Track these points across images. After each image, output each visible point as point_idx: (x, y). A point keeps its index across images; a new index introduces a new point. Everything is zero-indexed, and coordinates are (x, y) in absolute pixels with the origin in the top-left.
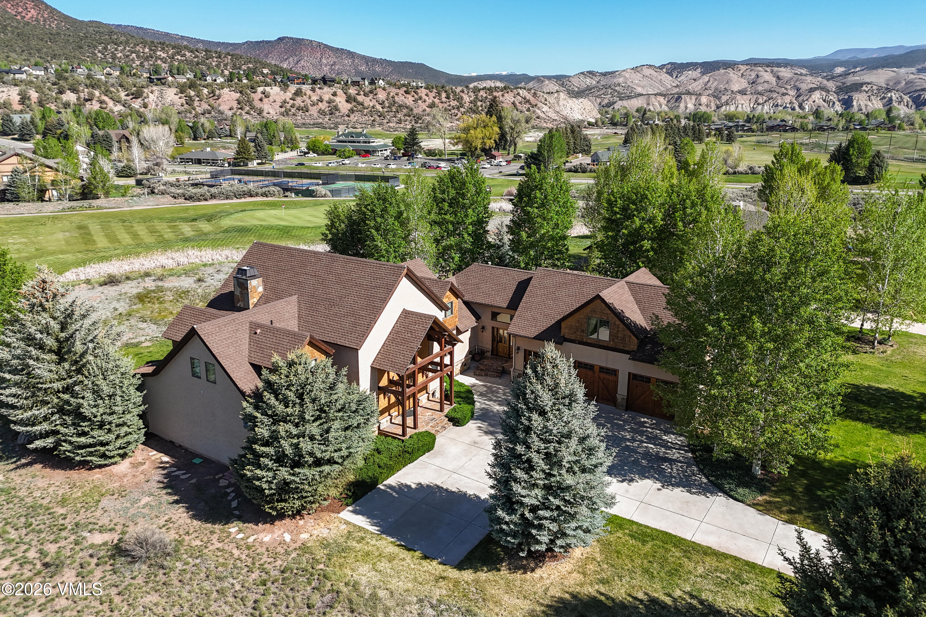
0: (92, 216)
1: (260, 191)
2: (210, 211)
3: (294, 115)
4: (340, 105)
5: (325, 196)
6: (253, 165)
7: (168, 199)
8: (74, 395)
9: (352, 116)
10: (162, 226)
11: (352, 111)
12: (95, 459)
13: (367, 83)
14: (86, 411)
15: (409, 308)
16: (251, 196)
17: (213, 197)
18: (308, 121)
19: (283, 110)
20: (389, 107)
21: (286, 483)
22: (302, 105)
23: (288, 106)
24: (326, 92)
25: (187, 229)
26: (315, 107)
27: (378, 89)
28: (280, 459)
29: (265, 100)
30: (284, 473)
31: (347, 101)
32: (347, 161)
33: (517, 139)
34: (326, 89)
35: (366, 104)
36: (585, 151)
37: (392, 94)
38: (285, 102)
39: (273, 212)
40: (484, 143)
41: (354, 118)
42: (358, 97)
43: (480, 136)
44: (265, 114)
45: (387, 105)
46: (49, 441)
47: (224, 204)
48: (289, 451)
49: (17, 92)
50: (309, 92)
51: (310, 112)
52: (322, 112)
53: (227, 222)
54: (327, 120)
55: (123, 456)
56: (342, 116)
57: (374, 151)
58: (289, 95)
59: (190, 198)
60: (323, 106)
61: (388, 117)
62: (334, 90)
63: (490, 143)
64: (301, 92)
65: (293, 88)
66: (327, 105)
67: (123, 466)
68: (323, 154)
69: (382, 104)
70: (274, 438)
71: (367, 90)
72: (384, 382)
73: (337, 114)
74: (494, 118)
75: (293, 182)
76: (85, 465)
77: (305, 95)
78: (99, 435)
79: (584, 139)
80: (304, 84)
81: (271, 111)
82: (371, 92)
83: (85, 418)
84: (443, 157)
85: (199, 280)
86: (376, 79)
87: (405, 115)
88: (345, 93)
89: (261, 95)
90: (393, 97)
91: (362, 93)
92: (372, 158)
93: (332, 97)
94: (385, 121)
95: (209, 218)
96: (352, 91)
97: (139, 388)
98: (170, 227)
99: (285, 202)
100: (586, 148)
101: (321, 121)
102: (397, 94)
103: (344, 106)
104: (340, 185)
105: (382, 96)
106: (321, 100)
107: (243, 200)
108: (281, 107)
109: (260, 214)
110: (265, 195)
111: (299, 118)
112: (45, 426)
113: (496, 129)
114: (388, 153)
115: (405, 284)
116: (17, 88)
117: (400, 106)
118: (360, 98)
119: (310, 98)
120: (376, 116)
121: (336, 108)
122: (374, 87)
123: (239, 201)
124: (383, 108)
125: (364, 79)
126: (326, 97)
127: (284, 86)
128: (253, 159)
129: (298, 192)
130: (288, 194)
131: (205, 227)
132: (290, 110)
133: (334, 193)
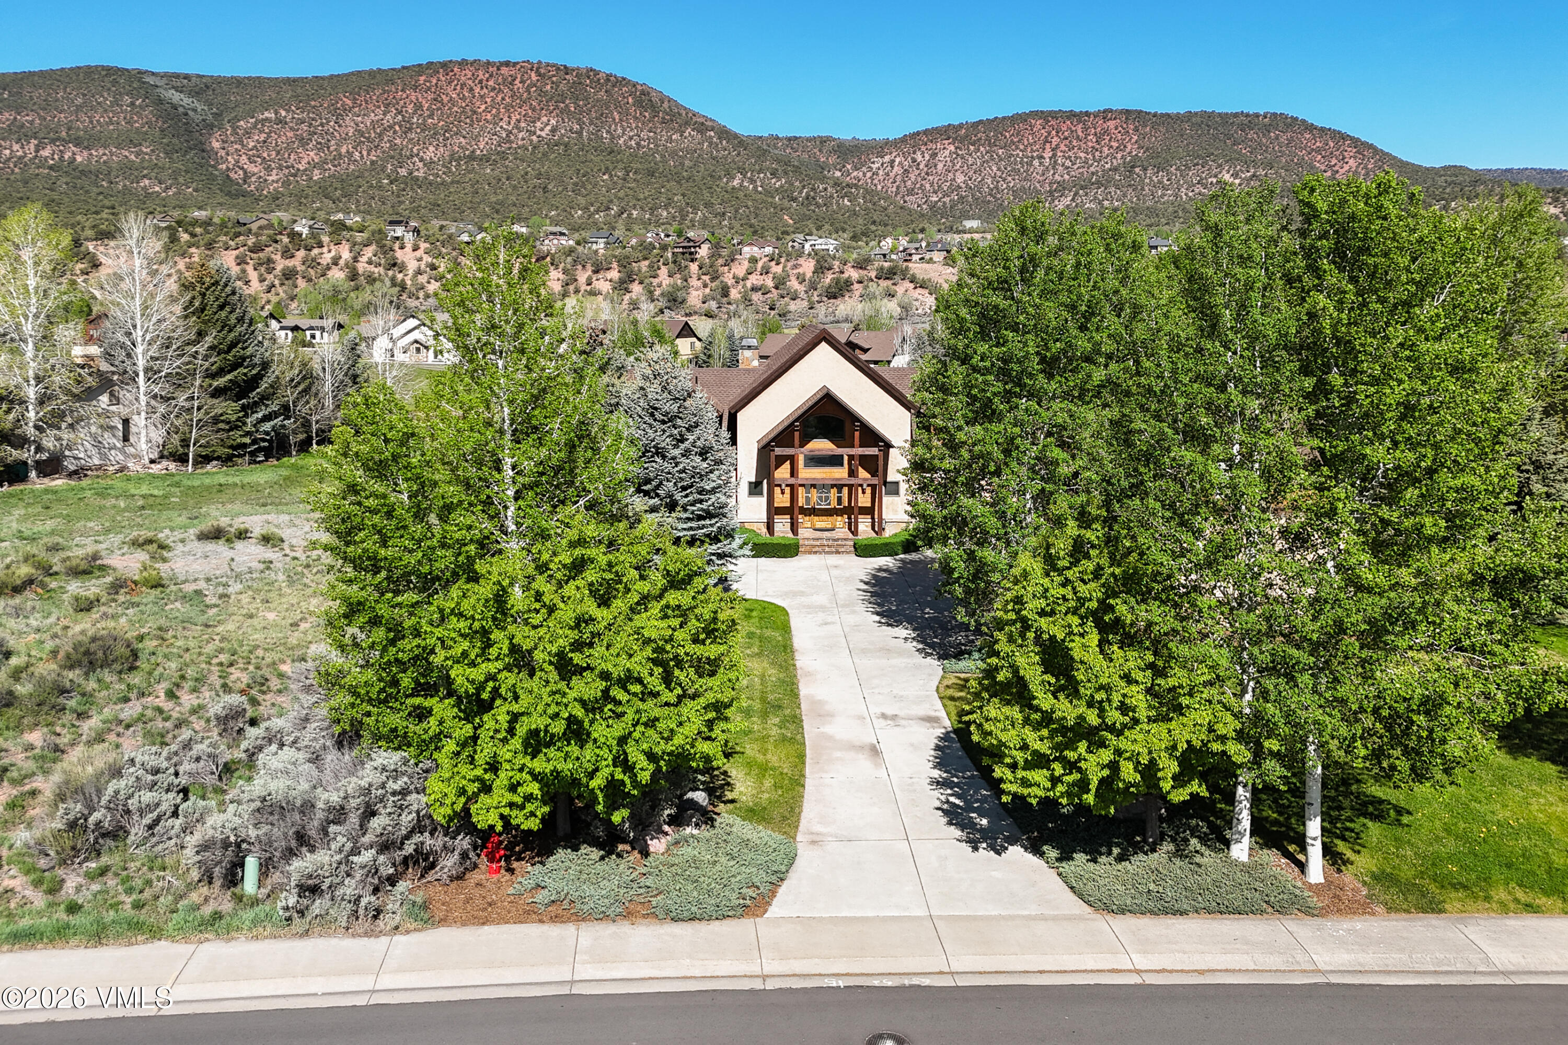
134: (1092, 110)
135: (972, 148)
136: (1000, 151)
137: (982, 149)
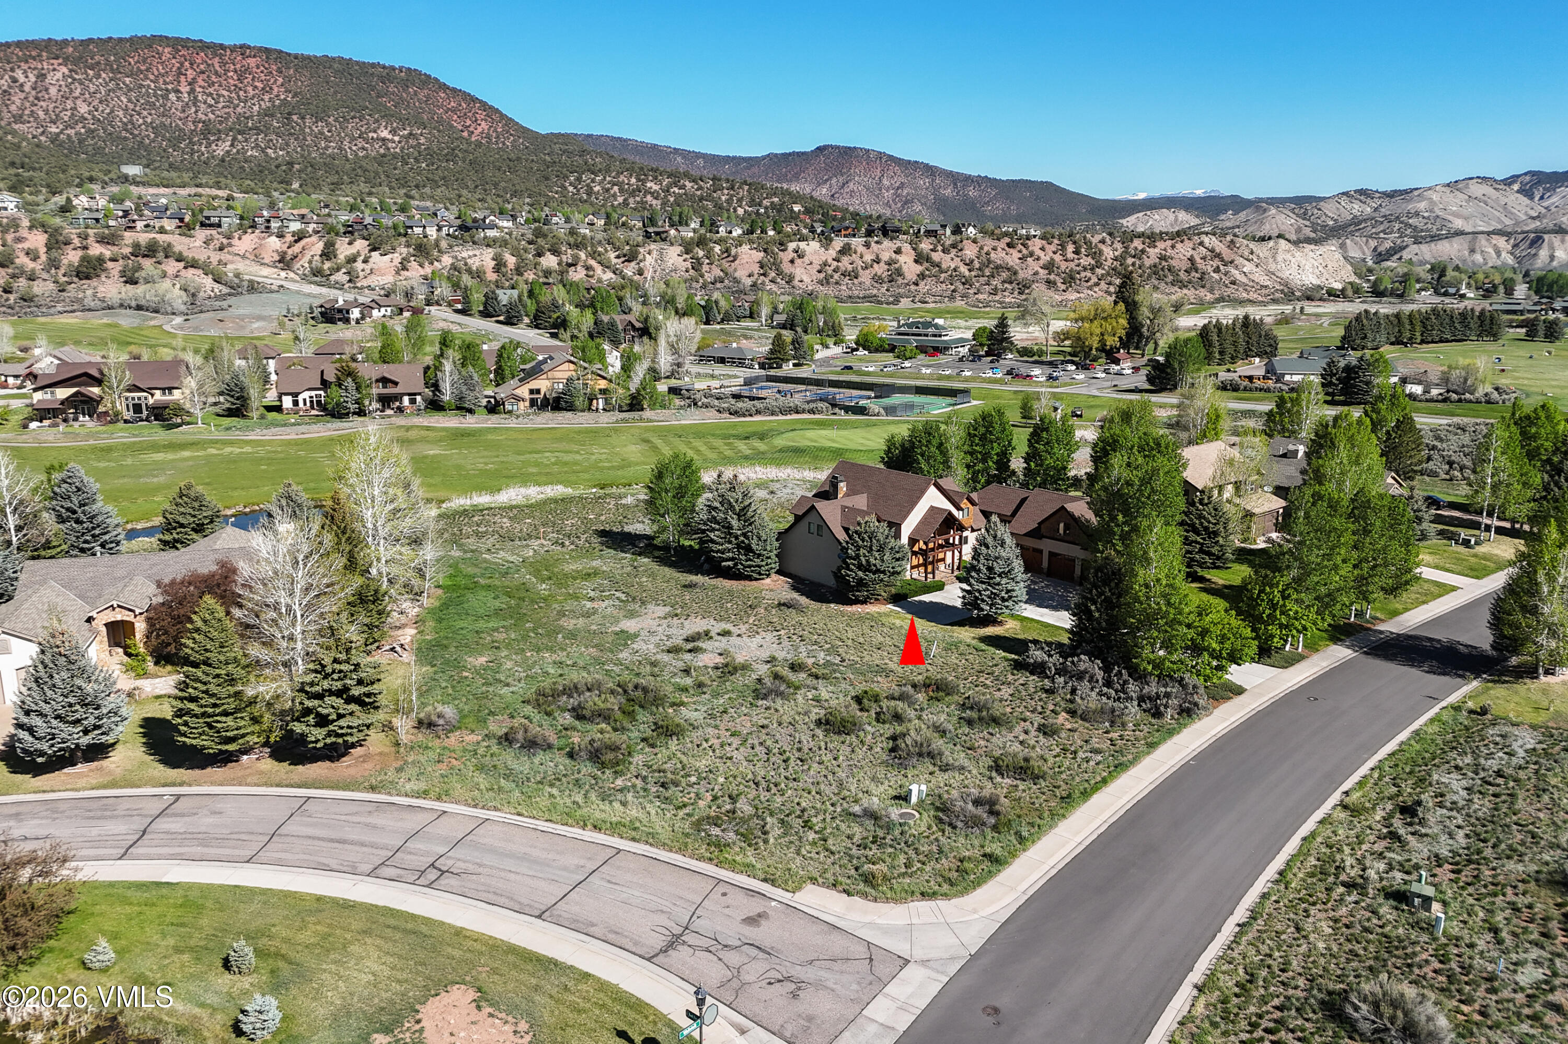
0: (647, 429)
1: (807, 407)
2: (760, 429)
3: (837, 283)
4: (905, 269)
5: (878, 414)
6: (788, 369)
7: (712, 413)
8: (748, 538)
9: (922, 284)
10: (718, 443)
11: (922, 276)
12: (755, 575)
13: (948, 231)
14: (754, 547)
15: (935, 505)
16: (797, 412)
17: (758, 412)
18: (856, 293)
19: (822, 275)
20: (980, 269)
21: (861, 579)
22: (850, 267)
23: (829, 270)
24: (886, 248)
25: (742, 446)
26: (868, 271)
27: (965, 242)
28: (860, 567)
29: (798, 262)
30: (860, 574)
31: (916, 261)
32: (907, 364)
33: (1158, 334)
34: (887, 243)
35: (944, 266)
36: (1266, 353)
37: (986, 249)
38: (825, 264)
39: (824, 432)
40: (1102, 342)
41: (923, 287)
42: (933, 254)
43: (1098, 331)
44: (796, 282)
45: (977, 265)
46: (730, 563)
47: (770, 421)
48: (864, 562)
49: (491, 255)
50: (861, 249)
51: (860, 279)
52: (877, 279)
53: (780, 442)
54: (883, 290)
55: (768, 575)
56: (907, 284)
57: (946, 349)
58: (832, 253)
59: (735, 413)
60: (880, 269)
61: (977, 285)
62: (899, 244)
63: (1111, 341)
64: (850, 249)
65: (838, 243)
66: (886, 267)
67: (768, 581)
68: (877, 350)
69: (969, 264)
70: (857, 557)
71: (948, 243)
72: (916, 548)
73: (900, 281)
74: (1121, 306)
75: (843, 395)
76: (749, 578)
77: (855, 252)
78: (758, 561)
79: (1266, 335)
80: (854, 236)
81: (807, 279)
82: (954, 246)
83: (752, 551)
84: (1044, 359)
85: (772, 492)
86: (964, 225)
87: (1004, 282)
88: (914, 249)
89: (792, 255)
90: (988, 254)
91: (940, 248)
92: (942, 359)
93: (894, 255)
94: (971, 291)
95: (762, 437)
96: (925, 245)
97: (777, 540)
98: (726, 444)
99: (834, 421)
100: (1268, 349)
101: (875, 292)
102: (994, 249)
103: (911, 269)
104: (896, 399)
105: (970, 251)
106: (877, 261)
107: (789, 417)
108: (819, 272)
109: (810, 434)
110: (812, 411)
111: (844, 288)
112: (731, 555)
113: (1123, 322)
114: (964, 351)
115: (932, 490)
116: (490, 250)
117: (998, 267)
118: (936, 257)
119: (861, 257)
120: (958, 284)
121: (899, 272)
122: (958, 238)
123: (784, 417)
124: (970, 270)
125: (944, 227)
126: (885, 256)
127: (826, 241)
128: (788, 360)
129: (847, 409)
130: (837, 410)
131: (761, 446)
132: (832, 277)
133: (890, 410)
134: (226, 43)
135: (91, 72)
136: (127, 80)
137: (104, 75)
